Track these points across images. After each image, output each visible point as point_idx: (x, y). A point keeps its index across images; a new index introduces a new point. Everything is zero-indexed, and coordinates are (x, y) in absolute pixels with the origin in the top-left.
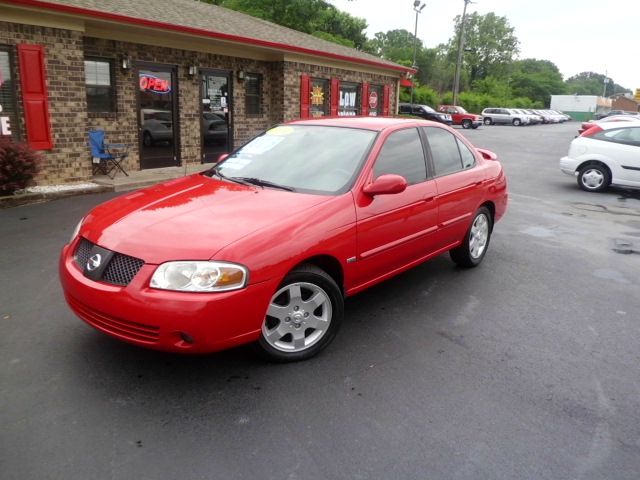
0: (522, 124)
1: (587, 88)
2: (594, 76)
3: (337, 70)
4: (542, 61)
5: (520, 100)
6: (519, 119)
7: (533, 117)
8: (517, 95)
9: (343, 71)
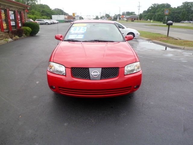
0: (48, 24)
1: (57, 13)
2: (58, 9)
3: (8, 5)
4: (45, 5)
5: (44, 17)
6: (47, 23)
7: (51, 22)
8: (42, 15)
9: (9, 6)
